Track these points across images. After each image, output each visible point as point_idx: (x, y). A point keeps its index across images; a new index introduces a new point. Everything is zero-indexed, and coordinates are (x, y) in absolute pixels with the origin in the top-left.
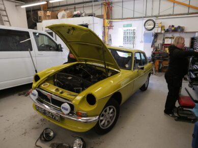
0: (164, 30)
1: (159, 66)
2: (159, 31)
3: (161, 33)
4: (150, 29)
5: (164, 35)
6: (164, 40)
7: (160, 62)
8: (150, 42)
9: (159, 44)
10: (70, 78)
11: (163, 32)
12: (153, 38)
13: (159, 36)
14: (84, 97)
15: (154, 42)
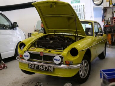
0: (112, 4)
1: (112, 39)
2: (108, 6)
3: (109, 7)
4: (99, 4)
5: (113, 9)
6: (113, 14)
7: (112, 36)
8: (100, 17)
9: (109, 18)
10: (51, 42)
11: (111, 6)
12: (102, 12)
13: (108, 10)
14: (69, 51)
15: (104, 17)
